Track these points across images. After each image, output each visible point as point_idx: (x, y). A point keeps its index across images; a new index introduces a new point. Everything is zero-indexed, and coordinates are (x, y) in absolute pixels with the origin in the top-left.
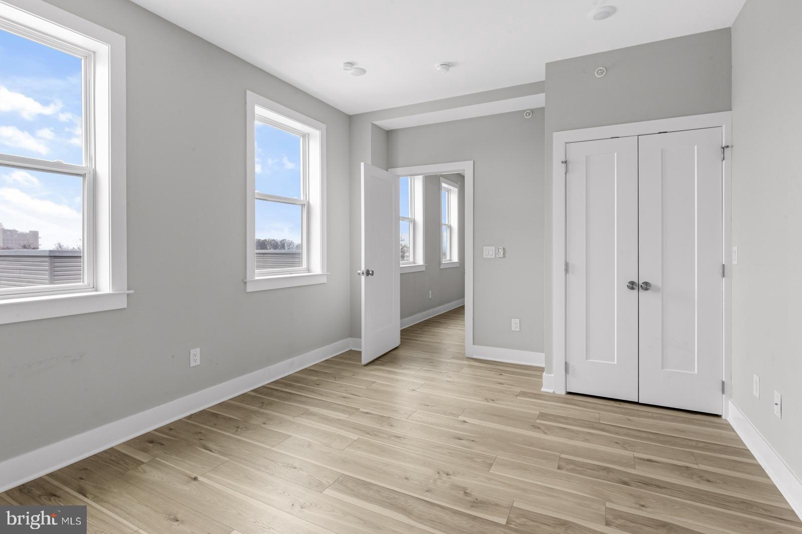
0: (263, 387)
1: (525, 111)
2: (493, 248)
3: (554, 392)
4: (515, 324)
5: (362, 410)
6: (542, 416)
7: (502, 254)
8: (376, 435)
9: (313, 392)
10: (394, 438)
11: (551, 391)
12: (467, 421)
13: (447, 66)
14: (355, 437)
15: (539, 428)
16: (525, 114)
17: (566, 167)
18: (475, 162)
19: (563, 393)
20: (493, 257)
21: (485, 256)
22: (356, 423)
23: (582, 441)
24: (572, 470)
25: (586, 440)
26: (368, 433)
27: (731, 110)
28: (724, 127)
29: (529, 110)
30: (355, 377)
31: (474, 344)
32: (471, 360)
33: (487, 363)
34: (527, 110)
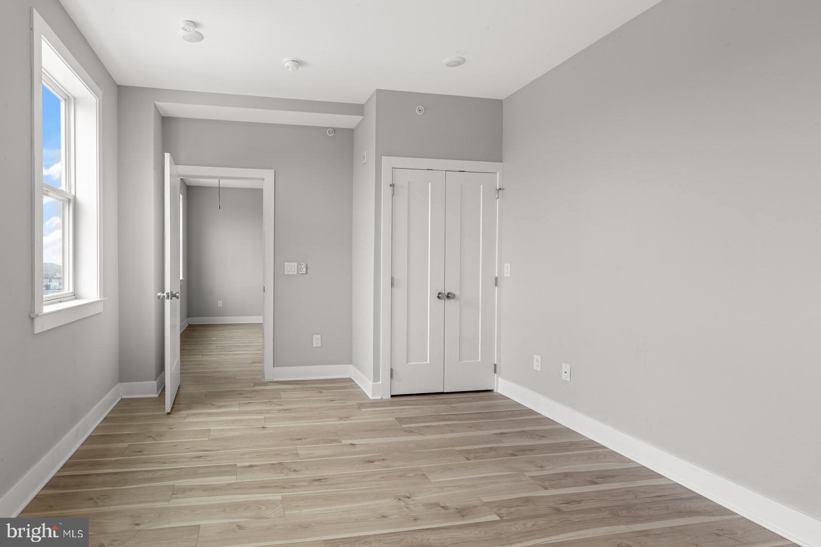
0: (55, 477)
1: (327, 128)
2: (296, 264)
3: (382, 399)
4: (317, 341)
5: (239, 465)
6: (401, 420)
7: (304, 270)
8: (294, 486)
9: (147, 462)
10: (316, 483)
11: (379, 397)
12: (355, 443)
13: (298, 63)
14: (277, 496)
15: (412, 432)
16: (328, 131)
17: (393, 190)
18: (276, 172)
19: (389, 397)
20: (295, 273)
21: (286, 273)
22: (258, 481)
23: (451, 433)
24: (475, 458)
25: (452, 431)
26: (284, 488)
27: (501, 161)
28: (498, 174)
29: (331, 128)
30: (174, 430)
31: (274, 366)
32: (276, 384)
33: (296, 384)
34: (330, 128)
